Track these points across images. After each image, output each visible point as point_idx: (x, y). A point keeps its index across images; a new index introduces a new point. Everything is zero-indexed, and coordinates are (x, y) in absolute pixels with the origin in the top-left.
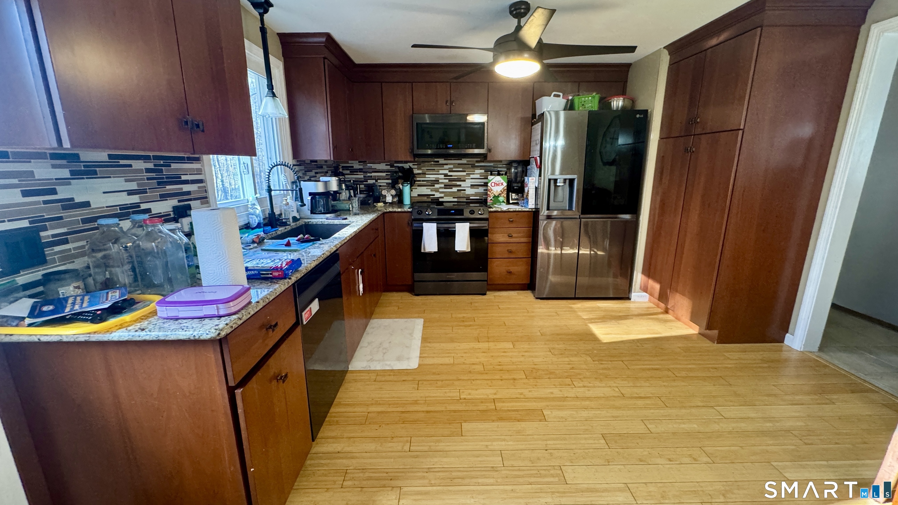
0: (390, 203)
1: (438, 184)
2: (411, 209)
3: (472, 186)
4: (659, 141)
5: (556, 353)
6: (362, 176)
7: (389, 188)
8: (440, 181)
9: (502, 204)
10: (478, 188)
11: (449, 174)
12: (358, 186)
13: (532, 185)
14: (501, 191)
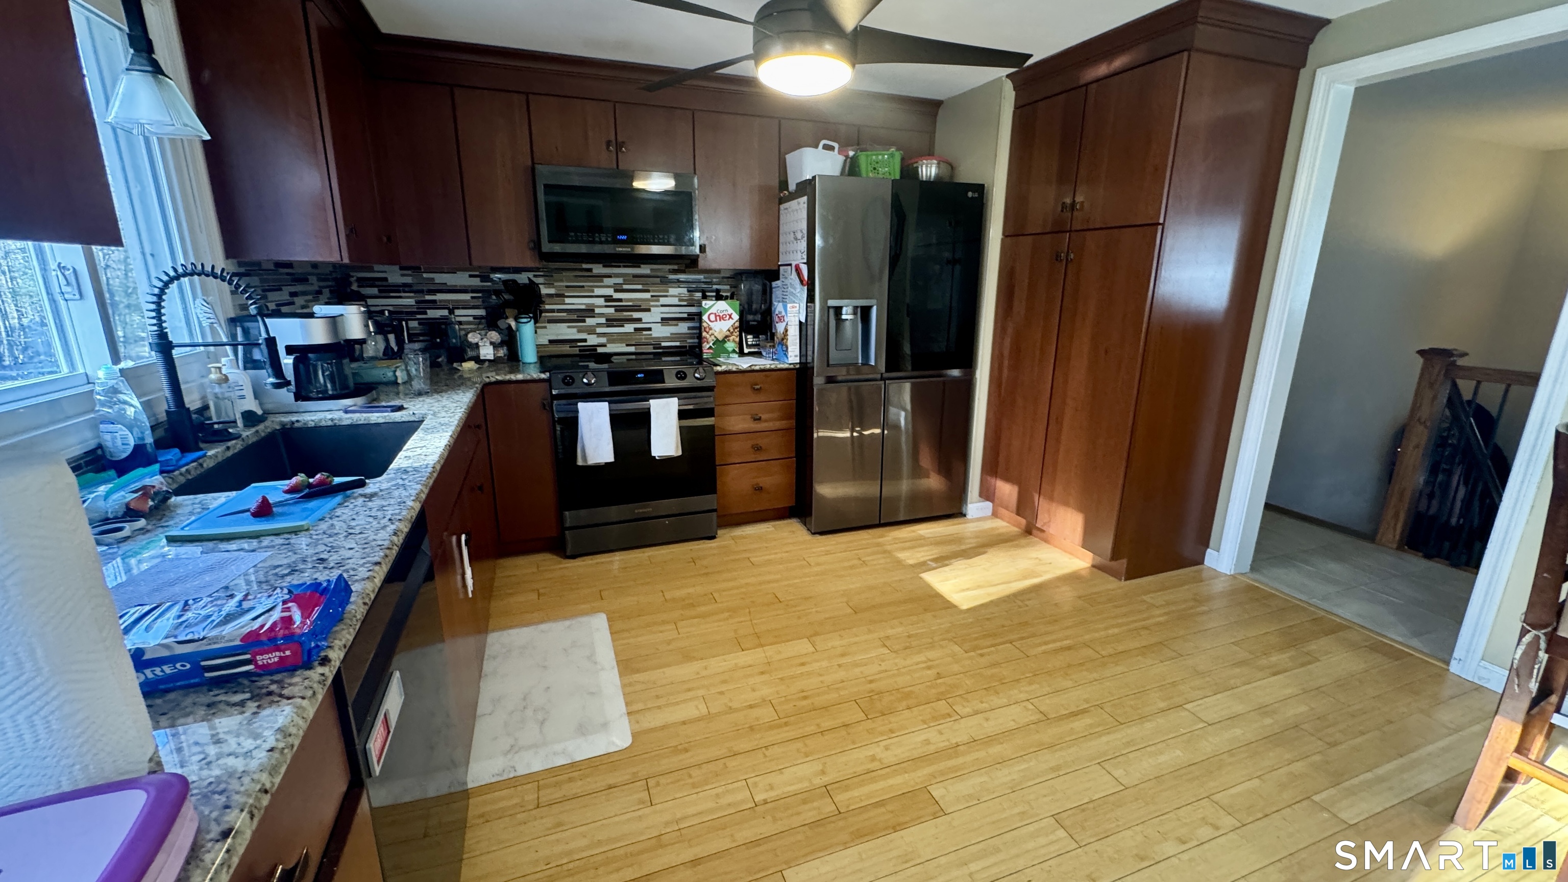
0: (489, 361)
1: (594, 317)
2: (548, 374)
3: (665, 321)
4: (1002, 240)
5: (896, 647)
6: (411, 302)
7: (481, 326)
8: (597, 311)
9: (731, 355)
10: (677, 325)
11: (614, 297)
12: (404, 323)
13: (793, 319)
14: (729, 330)
